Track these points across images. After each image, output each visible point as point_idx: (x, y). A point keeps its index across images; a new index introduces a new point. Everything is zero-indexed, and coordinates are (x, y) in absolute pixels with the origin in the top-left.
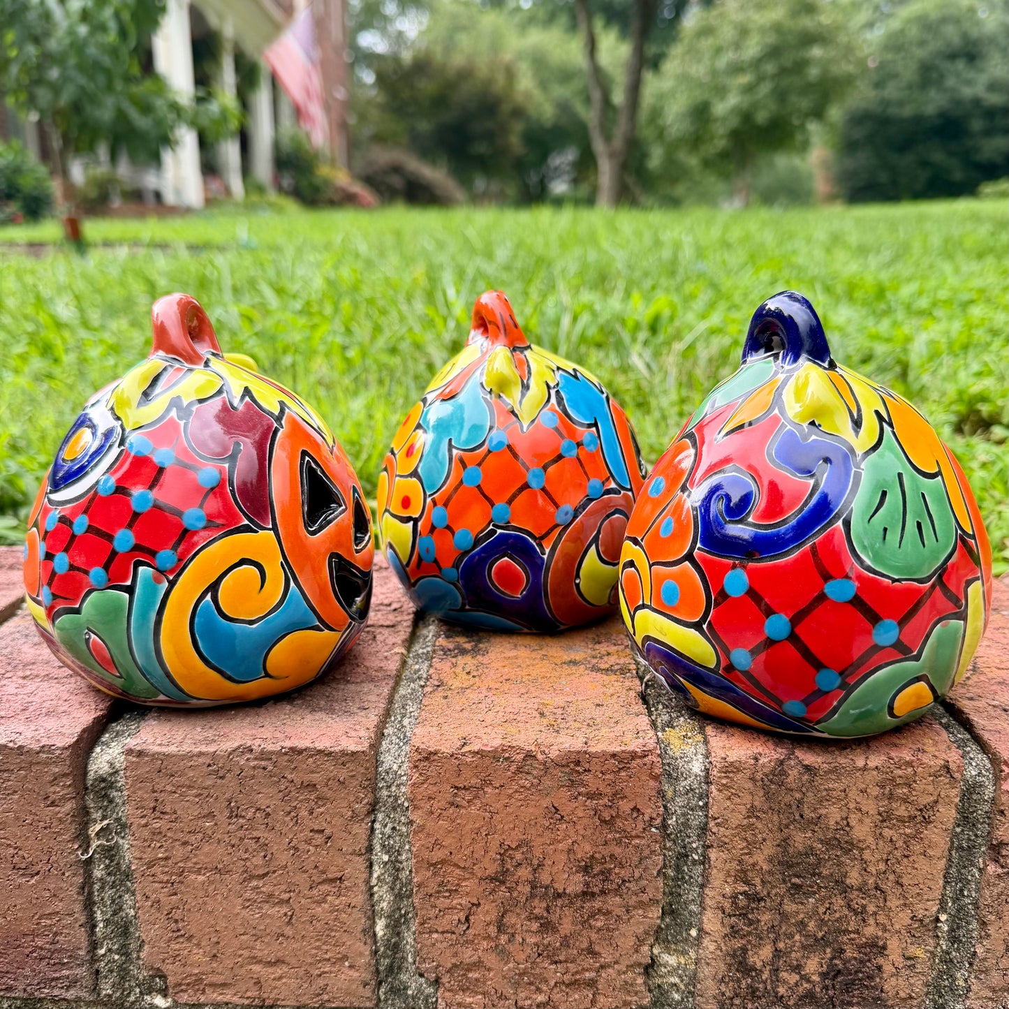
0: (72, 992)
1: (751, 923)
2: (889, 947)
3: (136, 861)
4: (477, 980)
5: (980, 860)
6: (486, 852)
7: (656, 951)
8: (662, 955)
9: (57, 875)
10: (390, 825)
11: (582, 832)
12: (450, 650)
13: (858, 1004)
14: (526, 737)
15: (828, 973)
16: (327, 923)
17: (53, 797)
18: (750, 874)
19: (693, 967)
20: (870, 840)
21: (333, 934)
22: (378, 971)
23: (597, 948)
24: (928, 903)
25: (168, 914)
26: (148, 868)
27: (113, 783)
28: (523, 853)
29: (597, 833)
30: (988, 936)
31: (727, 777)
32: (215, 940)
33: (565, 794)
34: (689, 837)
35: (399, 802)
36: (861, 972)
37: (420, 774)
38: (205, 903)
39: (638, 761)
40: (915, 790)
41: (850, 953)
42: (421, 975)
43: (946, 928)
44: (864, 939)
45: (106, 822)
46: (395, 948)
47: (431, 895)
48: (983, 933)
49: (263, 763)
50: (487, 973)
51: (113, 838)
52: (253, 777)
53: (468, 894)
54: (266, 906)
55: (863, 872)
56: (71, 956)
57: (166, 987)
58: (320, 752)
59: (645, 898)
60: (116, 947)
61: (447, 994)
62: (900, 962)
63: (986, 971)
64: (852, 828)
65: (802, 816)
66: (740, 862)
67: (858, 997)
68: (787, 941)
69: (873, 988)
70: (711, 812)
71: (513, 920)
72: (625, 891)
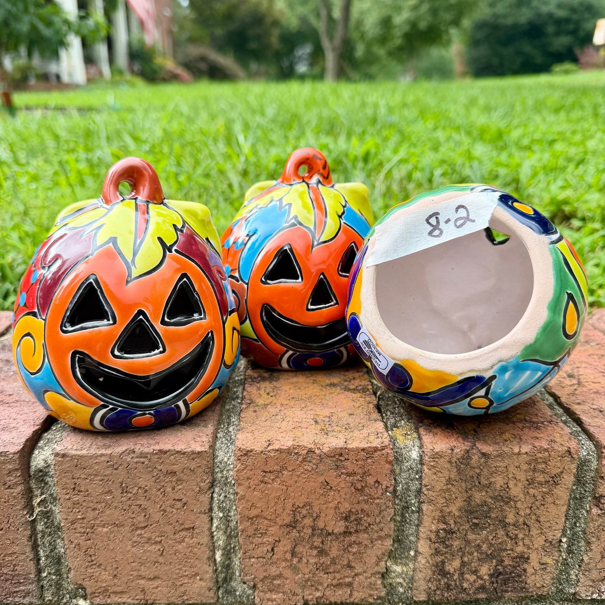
0: (27, 599)
1: (447, 546)
2: (531, 558)
3: (64, 521)
4: (279, 585)
6: (284, 510)
7: (388, 564)
8: (393, 566)
9: (14, 530)
10: (223, 495)
11: (343, 496)
13: (512, 591)
14: (307, 439)
15: (494, 574)
16: (185, 555)
17: (9, 483)
18: (447, 518)
19: (412, 573)
20: (521, 496)
21: (189, 561)
22: (217, 582)
23: (353, 564)
24: (555, 532)
25: (85, 552)
26: (71, 525)
27: (47, 473)
28: (307, 510)
29: (353, 497)
30: (591, 550)
31: (434, 461)
32: (116, 566)
33: (333, 474)
34: (410, 496)
35: (229, 480)
36: (514, 573)
37: (242, 464)
39: (379, 453)
40: (549, 465)
41: (507, 562)
42: (245, 583)
43: (566, 546)
44: (516, 554)
45: (43, 496)
46: (228, 567)
47: (250, 536)
48: (588, 549)
49: (142, 460)
50: (285, 580)
51: (48, 506)
52: (136, 468)
53: (273, 535)
54: (147, 545)
55: (516, 515)
56: (25, 578)
57: (86, 594)
58: (178, 452)
59: (382, 534)
60: (53, 571)
61: (261, 594)
62: (537, 566)
63: (589, 570)
64: (510, 489)
65: (480, 483)
66: (441, 511)
67: (512, 587)
68: (469, 556)
69: (520, 582)
70: (424, 482)
71: (301, 550)
72: (370, 530)
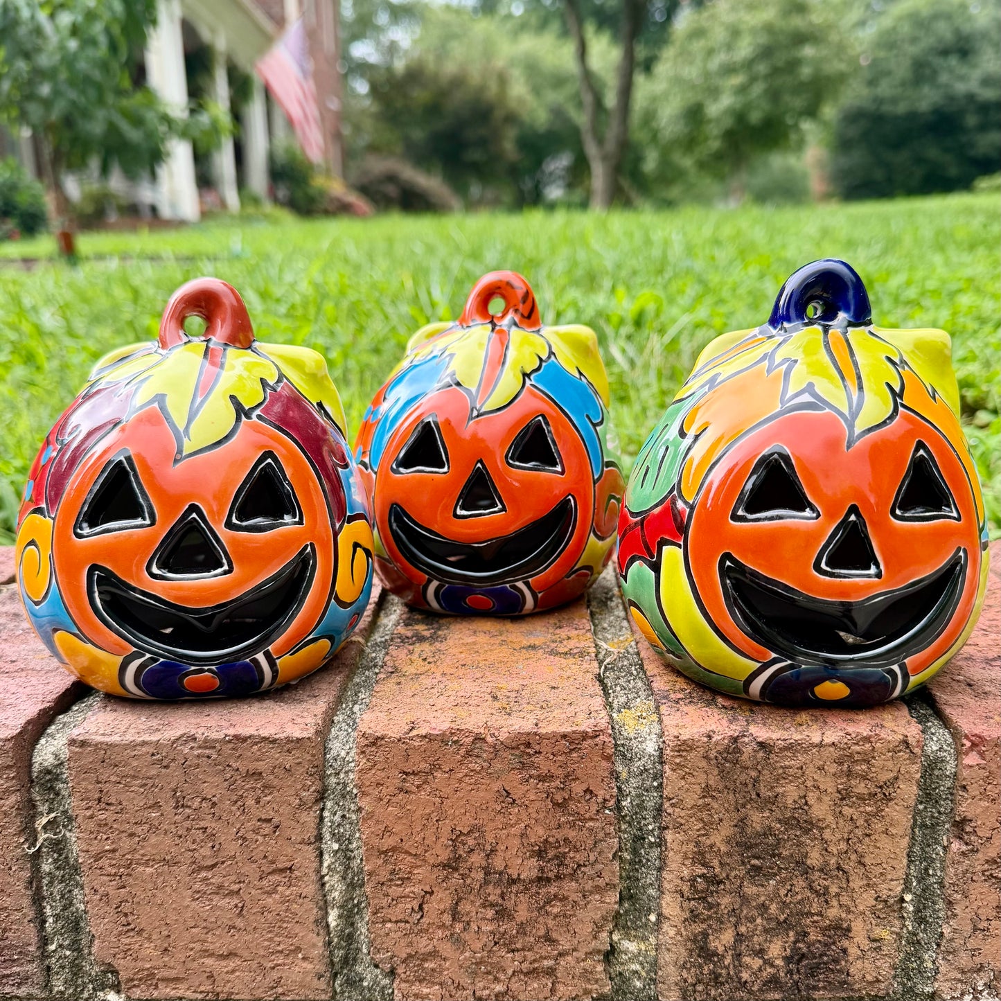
0: (23, 989)
1: (710, 907)
2: (854, 929)
3: (83, 854)
4: (433, 970)
5: (945, 838)
6: (437, 838)
7: (615, 937)
8: (623, 942)
9: (3, 869)
10: (339, 813)
11: (534, 815)
12: (407, 638)
13: (824, 988)
14: (474, 721)
15: (792, 957)
16: (278, 915)
18: (708, 856)
19: (653, 953)
20: (830, 818)
21: (285, 925)
22: (332, 963)
23: (554, 935)
24: (892, 883)
25: (117, 908)
26: (95, 861)
27: (58, 775)
28: (475, 839)
29: (550, 817)
30: (956, 915)
31: (681, 756)
32: (166, 933)
33: (516, 777)
34: (645, 819)
35: (348, 789)
36: (826, 955)
37: (368, 760)
38: (154, 896)
39: (590, 741)
40: (874, 766)
41: (813, 936)
42: (376, 966)
43: (911, 909)
44: (827, 922)
45: (53, 815)
46: (349, 938)
47: (383, 884)
48: (950, 913)
49: (207, 751)
50: (443, 962)
51: (60, 832)
52: (198, 766)
53: (420, 881)
54: (216, 898)
55: (824, 852)
56: (21, 952)
57: (119, 983)
58: (265, 739)
59: (601, 882)
60: (67, 942)
61: (403, 985)
62: (866, 945)
63: (954, 952)
64: (810, 807)
65: (758, 795)
66: (697, 844)
67: (824, 981)
68: (748, 925)
69: (839, 971)
70: (665, 793)
71: (468, 908)
72: (581, 875)
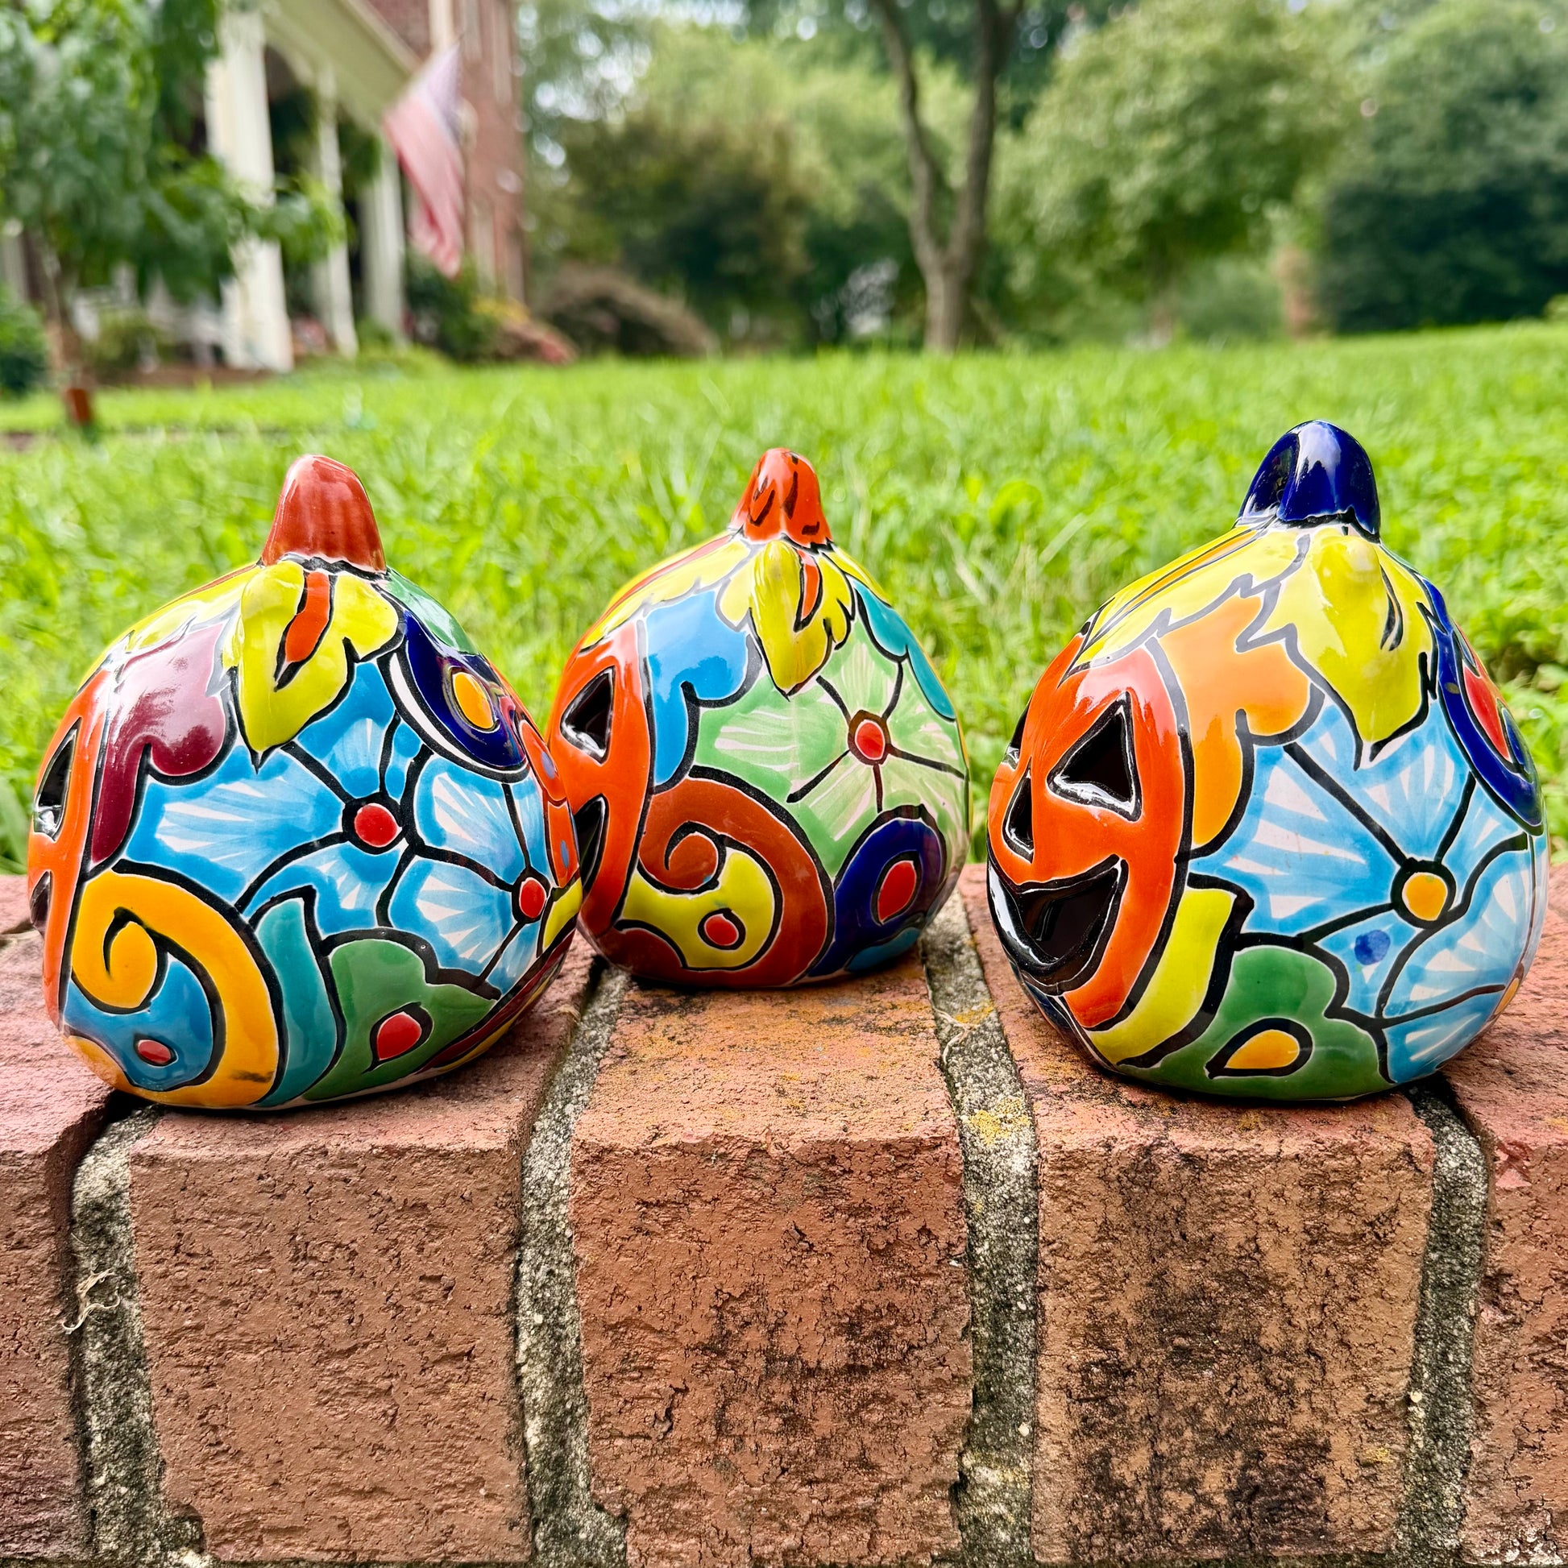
0: (54, 1547)
1: (1113, 1412)
2: (1334, 1446)
3: (150, 1334)
4: (687, 1513)
5: (1471, 1303)
6: (694, 1305)
7: (968, 1462)
8: (978, 1469)
9: (28, 1358)
10: (544, 1268)
11: (842, 1269)
12: (645, 1007)
13: (1291, 1540)
14: (750, 1125)
15: (1240, 1492)
16: (449, 1427)
17: (19, 1234)
18: (1107, 1331)
19: (1026, 1486)
20: (1295, 1273)
21: (459, 1443)
22: (531, 1503)
23: (873, 1458)
24: (1392, 1374)
25: (201, 1417)
26: (168, 1344)
27: (113, 1212)
28: (752, 1306)
29: (867, 1271)
30: (1489, 1424)
31: (1064, 1176)
32: (275, 1457)
33: (814, 1208)
34: (1012, 1275)
35: (558, 1230)
36: (1292, 1488)
37: (589, 1184)
38: (259, 1398)
39: (926, 1154)
40: (1359, 1192)
41: (1273, 1458)
42: (600, 1508)
43: (1422, 1414)
44: (1294, 1436)
45: (103, 1274)
46: (559, 1466)
47: (610, 1377)
48: (1481, 1421)
49: (344, 1172)
50: (702, 1501)
51: (114, 1301)
52: (329, 1194)
53: (668, 1373)
54: (355, 1401)
55: (1286, 1326)
56: (51, 1488)
57: (202, 1536)
58: (432, 1152)
59: (944, 1373)
60: (122, 1474)
61: (641, 1537)
62: (1353, 1471)
63: (1488, 1483)
64: (1263, 1254)
65: (1183, 1236)
66: (1091, 1312)
67: (1289, 1530)
68: (1172, 1440)
69: (1312, 1514)
70: (1042, 1233)
71: (741, 1415)
72: (914, 1363)
